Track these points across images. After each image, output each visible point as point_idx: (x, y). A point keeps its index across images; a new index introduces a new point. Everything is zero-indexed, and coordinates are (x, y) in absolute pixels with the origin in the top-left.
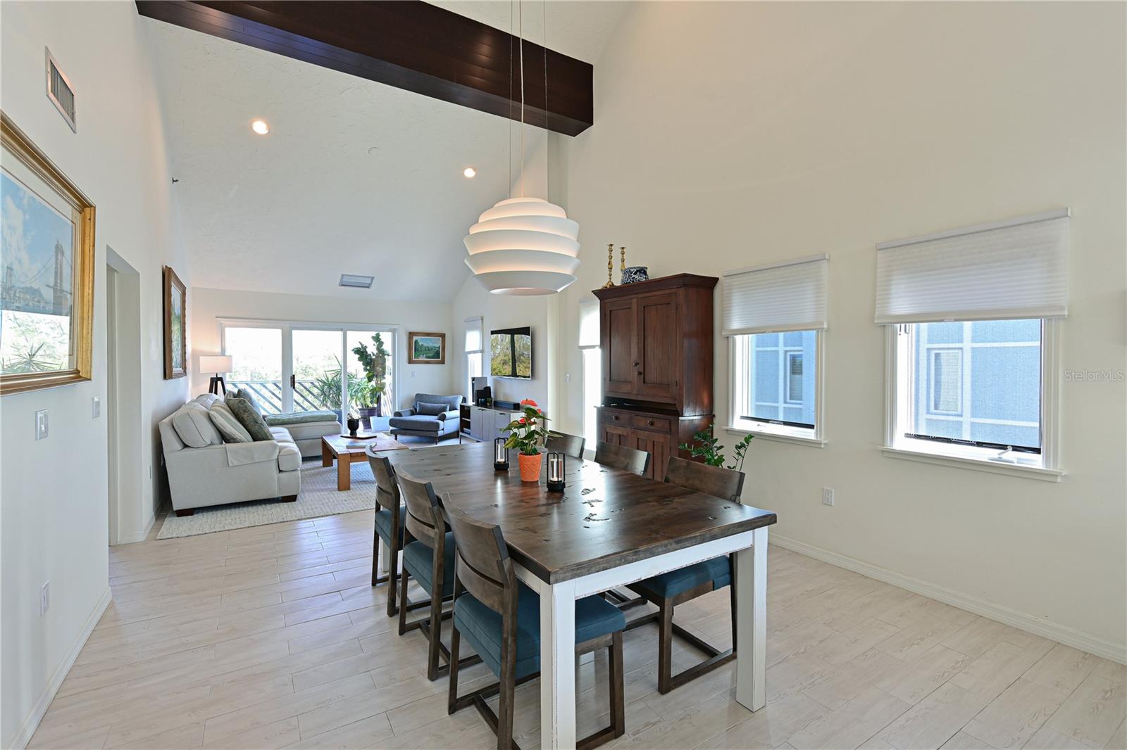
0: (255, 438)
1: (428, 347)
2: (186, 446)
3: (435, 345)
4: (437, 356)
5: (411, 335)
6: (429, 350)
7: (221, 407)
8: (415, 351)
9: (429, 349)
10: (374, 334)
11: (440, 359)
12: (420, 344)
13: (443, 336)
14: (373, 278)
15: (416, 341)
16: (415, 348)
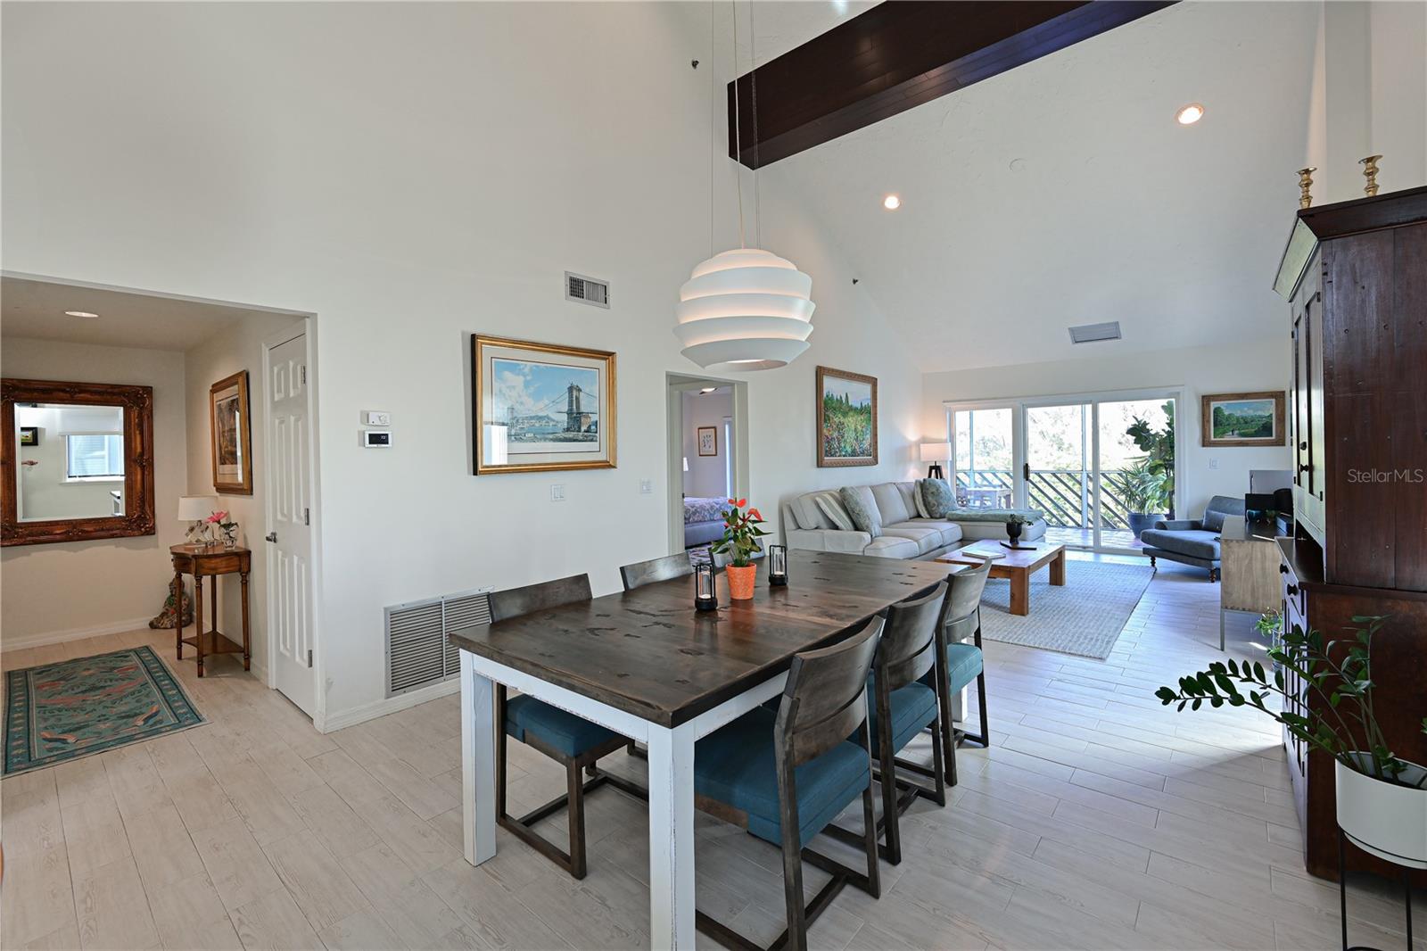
0: (857, 528)
1: (1245, 418)
2: (800, 528)
3: (1260, 413)
4: (1266, 430)
5: (1206, 400)
6: (1246, 423)
7: (832, 495)
8: (1215, 425)
10: (1164, 402)
11: (1273, 438)
12: (1226, 413)
14: (1119, 325)
15: (1217, 410)
16: (1216, 421)
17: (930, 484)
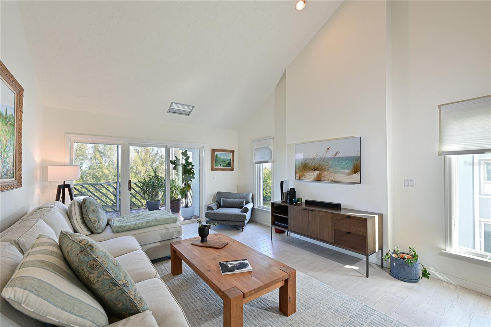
1: (224, 159)
3: (228, 158)
4: (229, 165)
5: (214, 151)
8: (216, 162)
9: (224, 161)
11: (231, 168)
12: (219, 157)
13: (233, 152)
14: (193, 107)
15: (217, 155)
16: (216, 159)
17: (90, 202)
